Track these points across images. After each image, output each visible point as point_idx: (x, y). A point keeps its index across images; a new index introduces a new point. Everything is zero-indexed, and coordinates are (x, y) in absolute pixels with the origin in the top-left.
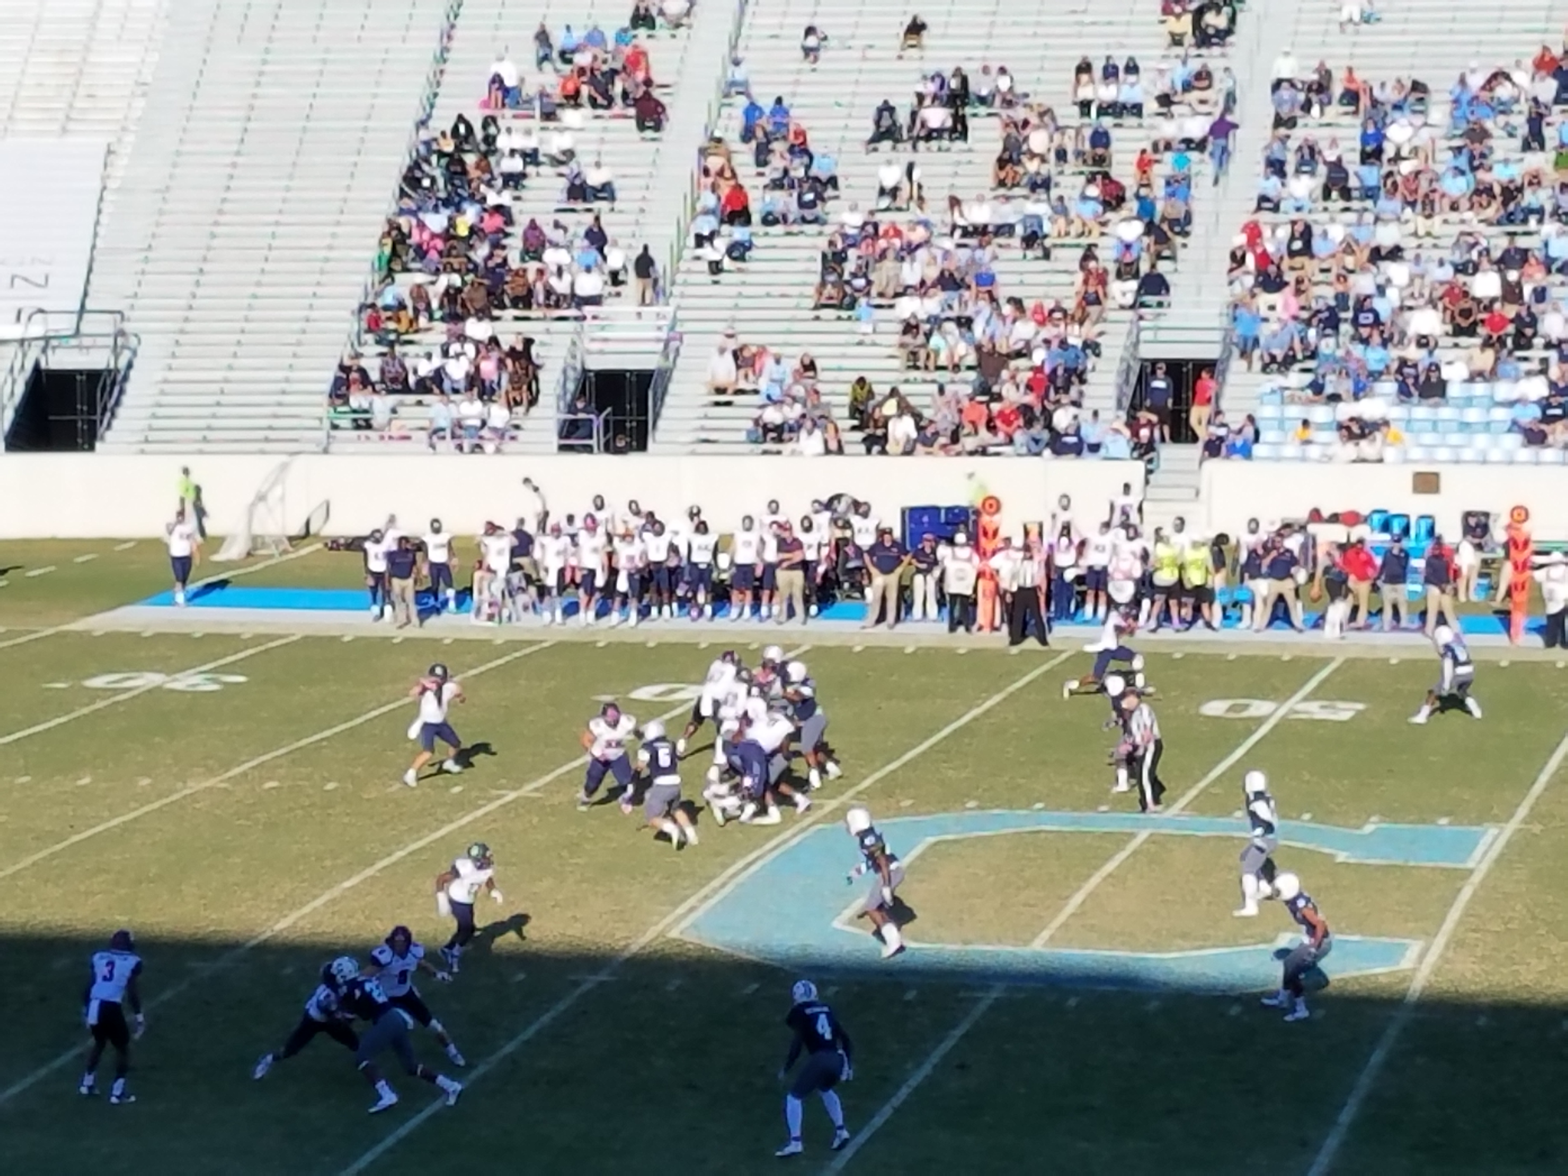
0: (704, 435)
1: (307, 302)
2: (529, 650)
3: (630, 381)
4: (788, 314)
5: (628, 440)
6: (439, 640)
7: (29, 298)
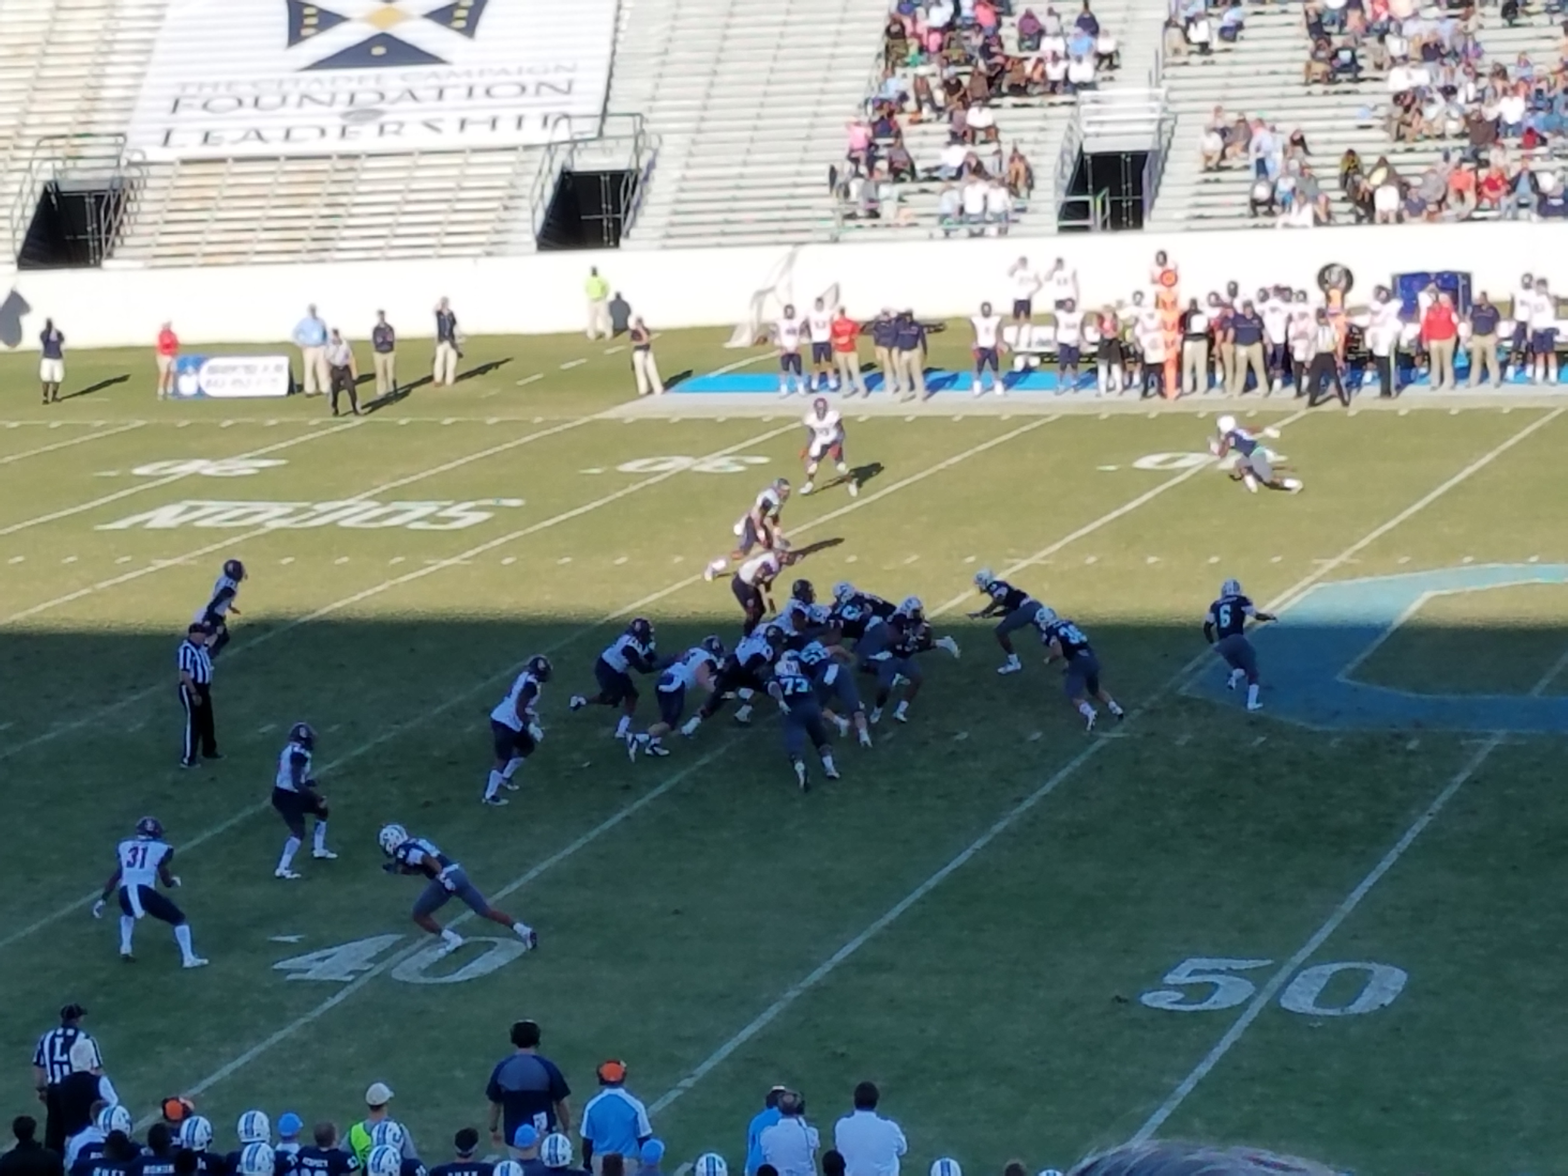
0: (1198, 212)
1: (815, 97)
2: (1036, 424)
3: (1126, 162)
4: (1276, 91)
5: (1125, 219)
6: (949, 418)
7: (554, 104)
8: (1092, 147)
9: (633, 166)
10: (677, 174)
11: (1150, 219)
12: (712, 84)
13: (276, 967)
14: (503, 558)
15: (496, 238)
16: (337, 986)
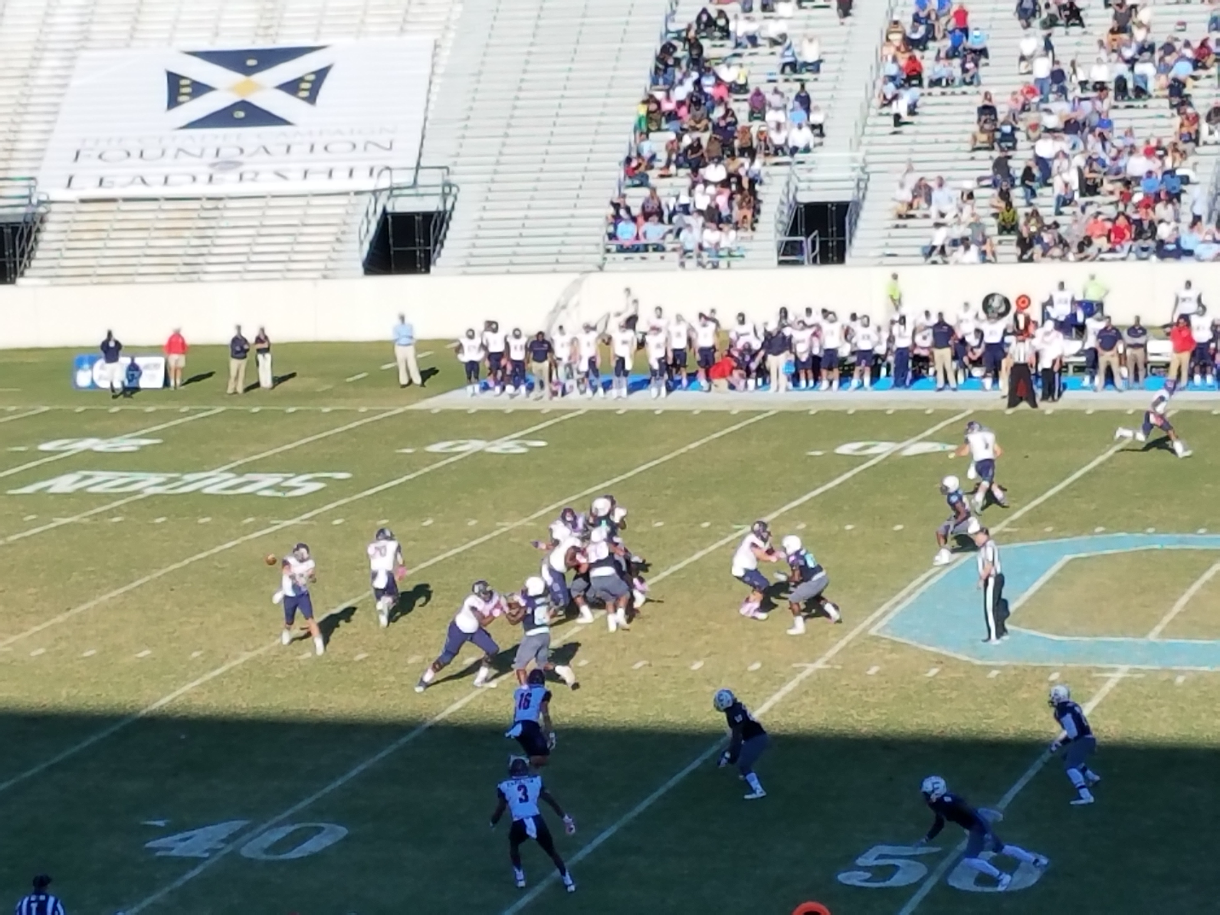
0: (889, 251)
1: (586, 156)
2: (759, 417)
3: (831, 210)
4: (951, 156)
5: (830, 255)
6: (690, 412)
7: (380, 159)
8: (805, 198)
9: (441, 208)
10: (476, 215)
11: (851, 256)
12: (504, 145)
13: (148, 845)
14: (333, 520)
15: (331, 265)
16: (195, 861)
